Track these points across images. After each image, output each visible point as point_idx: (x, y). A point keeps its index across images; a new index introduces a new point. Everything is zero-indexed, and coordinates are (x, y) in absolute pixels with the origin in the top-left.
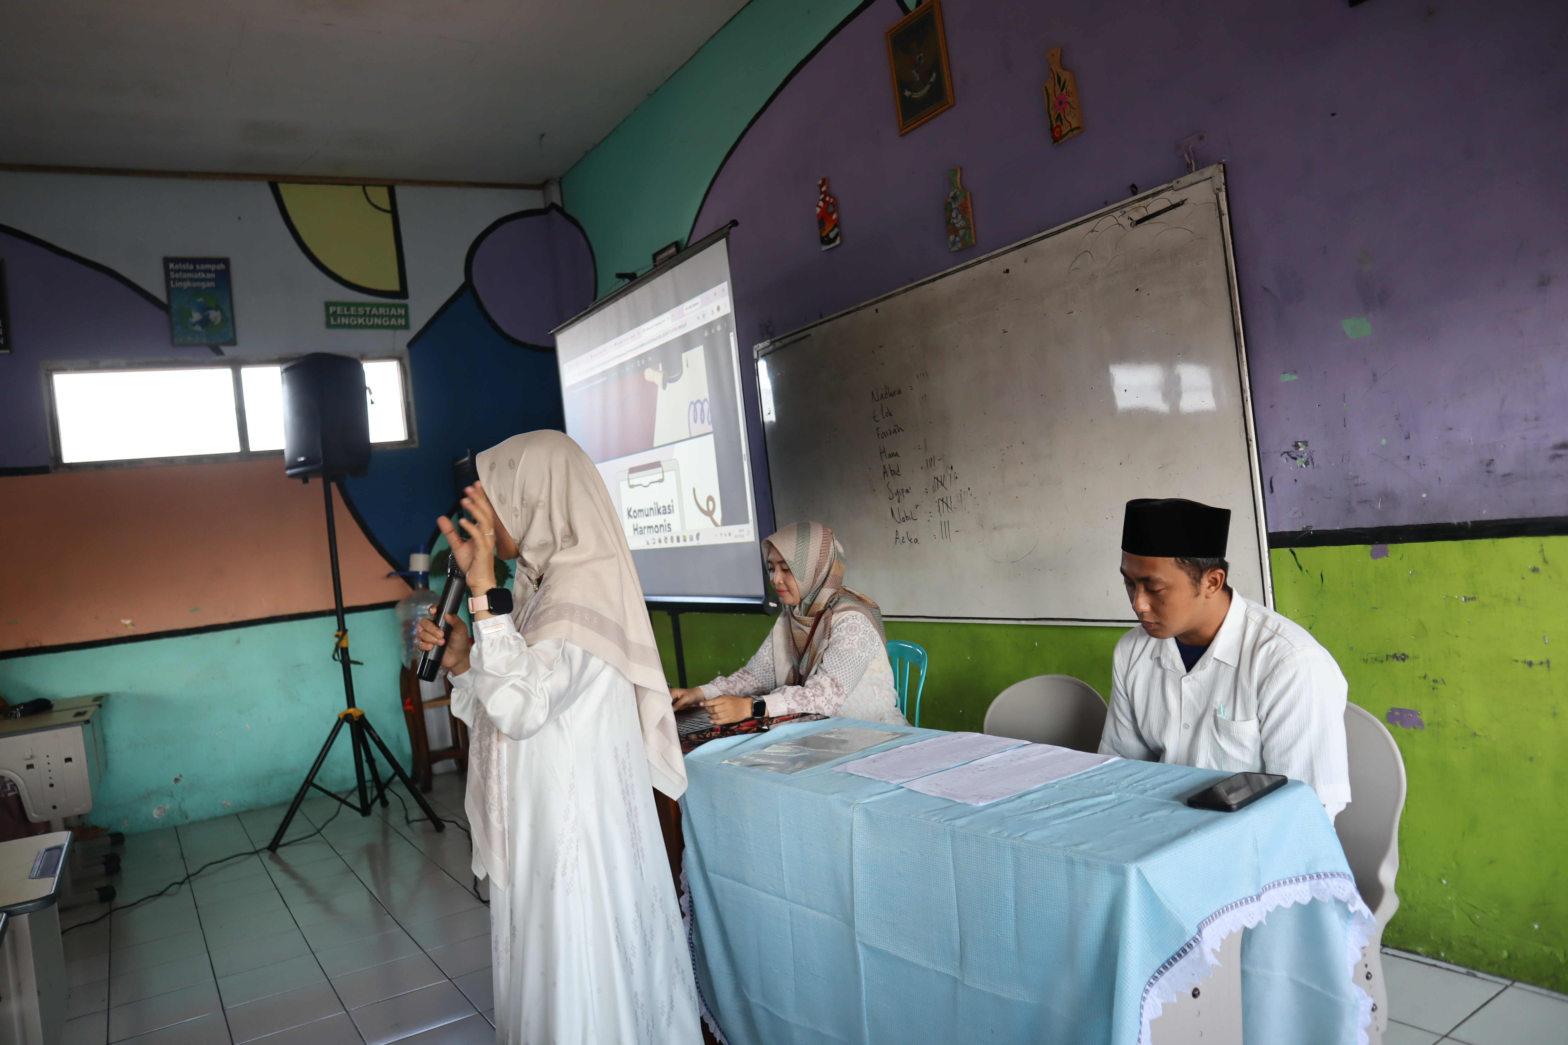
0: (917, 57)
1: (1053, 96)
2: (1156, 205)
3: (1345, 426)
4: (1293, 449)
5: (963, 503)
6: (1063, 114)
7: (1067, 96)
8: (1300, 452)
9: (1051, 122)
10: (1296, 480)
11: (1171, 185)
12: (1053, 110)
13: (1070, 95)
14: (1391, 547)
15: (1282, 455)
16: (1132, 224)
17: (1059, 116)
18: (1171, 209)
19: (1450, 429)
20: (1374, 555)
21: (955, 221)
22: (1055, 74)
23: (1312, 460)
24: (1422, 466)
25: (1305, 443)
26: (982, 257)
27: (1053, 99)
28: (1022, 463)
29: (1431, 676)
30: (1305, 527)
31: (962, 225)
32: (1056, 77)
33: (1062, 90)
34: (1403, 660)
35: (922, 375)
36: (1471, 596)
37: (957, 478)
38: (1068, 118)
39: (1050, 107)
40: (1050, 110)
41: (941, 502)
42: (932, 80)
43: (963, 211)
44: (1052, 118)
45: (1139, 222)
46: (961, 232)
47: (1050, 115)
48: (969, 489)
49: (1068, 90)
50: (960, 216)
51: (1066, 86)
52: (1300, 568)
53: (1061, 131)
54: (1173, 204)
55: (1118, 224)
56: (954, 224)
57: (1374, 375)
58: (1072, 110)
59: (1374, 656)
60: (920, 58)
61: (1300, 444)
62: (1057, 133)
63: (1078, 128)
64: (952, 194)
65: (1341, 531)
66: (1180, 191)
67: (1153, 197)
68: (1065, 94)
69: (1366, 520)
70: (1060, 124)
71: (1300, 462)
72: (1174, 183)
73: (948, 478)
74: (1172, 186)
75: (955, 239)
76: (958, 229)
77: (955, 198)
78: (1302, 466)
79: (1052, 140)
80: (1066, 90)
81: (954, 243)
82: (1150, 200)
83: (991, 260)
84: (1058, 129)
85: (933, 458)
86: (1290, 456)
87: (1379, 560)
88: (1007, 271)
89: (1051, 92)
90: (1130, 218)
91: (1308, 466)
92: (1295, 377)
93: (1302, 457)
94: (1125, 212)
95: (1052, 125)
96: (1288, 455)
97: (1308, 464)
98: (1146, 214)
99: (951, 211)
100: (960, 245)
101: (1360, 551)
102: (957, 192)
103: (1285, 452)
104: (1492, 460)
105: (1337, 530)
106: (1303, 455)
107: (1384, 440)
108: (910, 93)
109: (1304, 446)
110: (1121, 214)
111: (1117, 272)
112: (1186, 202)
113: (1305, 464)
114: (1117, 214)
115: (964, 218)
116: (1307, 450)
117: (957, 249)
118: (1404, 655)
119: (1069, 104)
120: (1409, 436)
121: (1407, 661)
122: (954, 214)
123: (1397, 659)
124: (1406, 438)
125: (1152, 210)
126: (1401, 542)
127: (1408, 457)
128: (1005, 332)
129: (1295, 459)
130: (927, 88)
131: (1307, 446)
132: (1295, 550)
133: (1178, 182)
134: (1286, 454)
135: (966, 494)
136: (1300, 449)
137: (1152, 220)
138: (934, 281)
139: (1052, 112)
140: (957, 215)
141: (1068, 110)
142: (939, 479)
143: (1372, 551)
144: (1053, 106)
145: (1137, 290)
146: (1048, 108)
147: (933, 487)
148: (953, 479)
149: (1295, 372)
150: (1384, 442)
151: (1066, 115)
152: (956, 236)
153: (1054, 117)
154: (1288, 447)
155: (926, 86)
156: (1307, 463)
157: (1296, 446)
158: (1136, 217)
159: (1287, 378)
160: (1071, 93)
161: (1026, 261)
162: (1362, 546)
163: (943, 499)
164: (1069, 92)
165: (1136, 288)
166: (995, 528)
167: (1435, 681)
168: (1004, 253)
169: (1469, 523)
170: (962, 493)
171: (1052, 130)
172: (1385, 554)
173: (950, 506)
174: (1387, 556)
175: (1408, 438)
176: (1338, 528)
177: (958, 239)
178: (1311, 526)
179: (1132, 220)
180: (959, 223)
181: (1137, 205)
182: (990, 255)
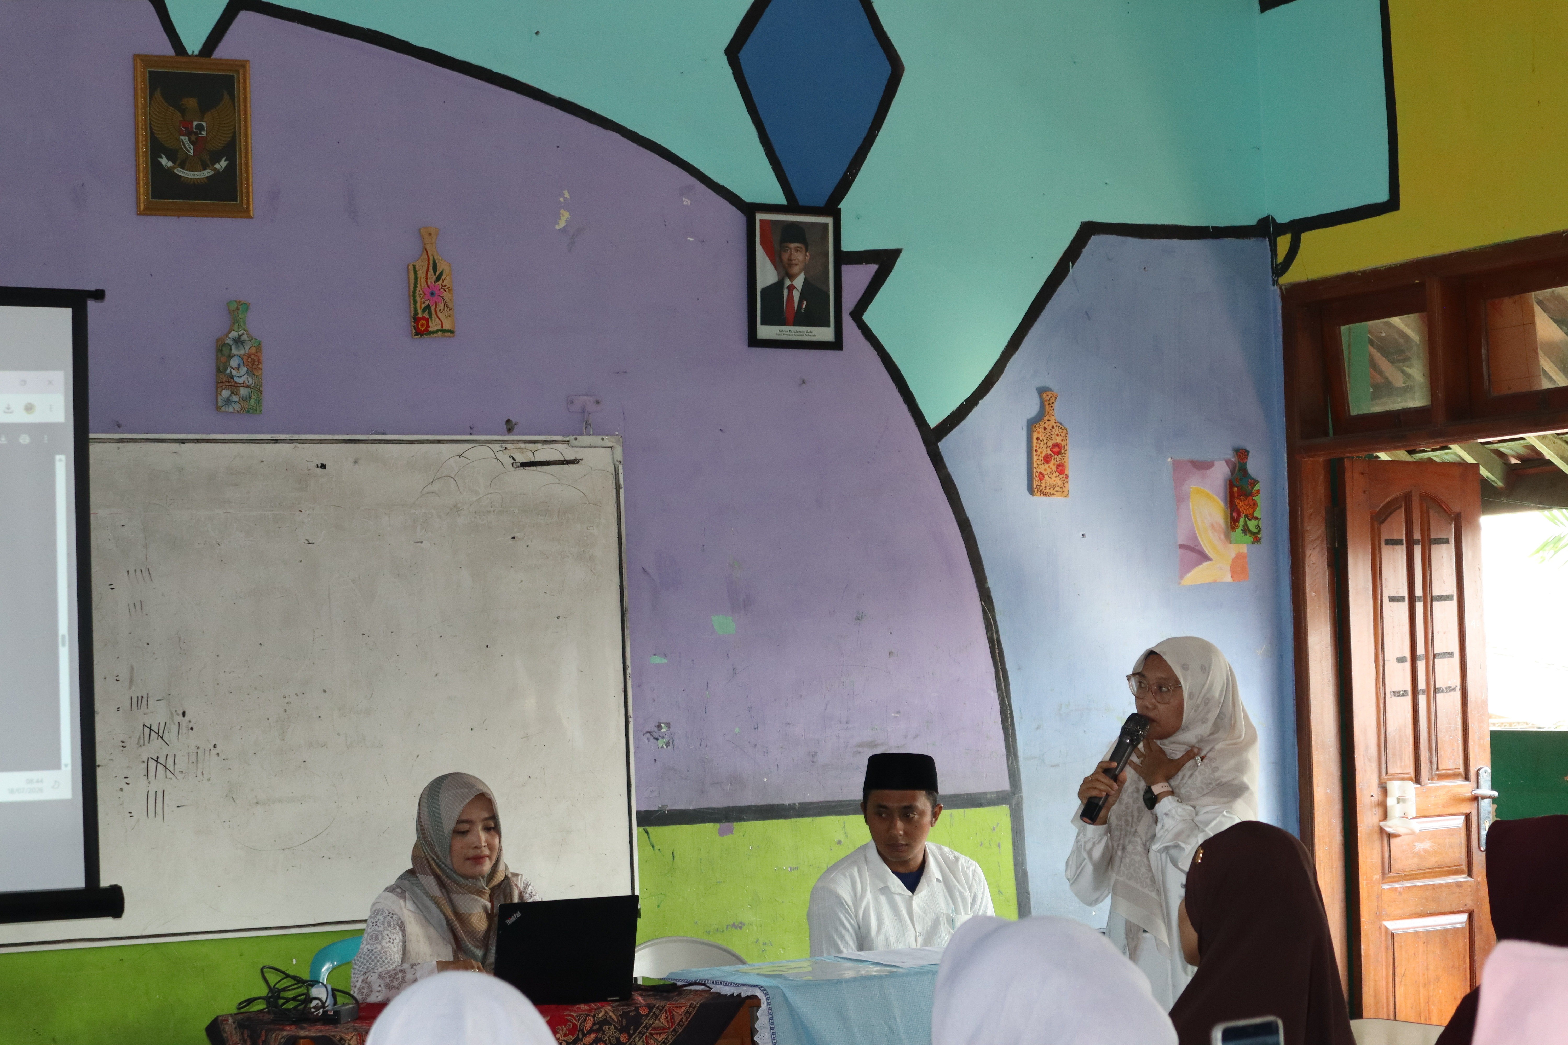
0: (195, 123)
1: (423, 280)
2: (544, 453)
3: (706, 713)
4: (656, 729)
5: (200, 765)
6: (434, 307)
7: (442, 290)
8: (662, 733)
9: (416, 310)
10: (655, 760)
11: (567, 439)
12: (420, 297)
13: (447, 290)
14: (736, 825)
15: (644, 734)
16: (514, 465)
17: (428, 307)
18: (564, 464)
19: (789, 724)
20: (722, 833)
21: (234, 373)
22: (431, 258)
23: (673, 741)
24: (765, 754)
25: (668, 725)
26: (282, 437)
27: (422, 284)
28: (319, 717)
29: (761, 940)
30: (660, 806)
31: (247, 382)
32: (431, 262)
33: (438, 279)
34: (741, 928)
35: (138, 572)
36: (795, 866)
37: (192, 729)
38: (440, 315)
39: (417, 292)
40: (417, 295)
41: (152, 764)
42: (217, 166)
43: (253, 364)
44: (418, 305)
45: (524, 465)
46: (243, 391)
47: (415, 302)
48: (215, 746)
49: (444, 284)
50: (244, 370)
51: (443, 277)
52: (653, 847)
53: (428, 326)
54: (567, 459)
55: (496, 458)
56: (232, 377)
57: (734, 669)
58: (446, 308)
59: (716, 927)
60: (200, 128)
61: (662, 725)
62: (422, 325)
63: (452, 332)
64: (234, 334)
65: (694, 810)
66: (576, 449)
67: (543, 444)
68: (441, 287)
69: (716, 800)
70: (427, 317)
71: (661, 742)
72: (571, 438)
73: (174, 729)
74: (569, 441)
75: (230, 396)
76: (239, 385)
77: (238, 341)
78: (662, 747)
79: (414, 331)
80: (443, 282)
81: (228, 402)
82: (539, 446)
83: (295, 444)
84: (424, 322)
85: (145, 696)
86: (652, 736)
87: (725, 837)
88: (323, 466)
89: (421, 274)
90: (512, 456)
91: (669, 747)
92: (664, 661)
93: (663, 738)
94: (506, 448)
95: (416, 314)
96: (650, 735)
97: (669, 745)
98: (533, 460)
99: (230, 357)
100: (237, 407)
101: (710, 829)
102: (243, 334)
103: (647, 732)
104: (817, 753)
105: (690, 810)
106: (665, 736)
107: (737, 729)
108: (170, 164)
109: (667, 728)
110: (501, 449)
111: (489, 512)
112: (581, 462)
113: (666, 745)
114: (496, 447)
115: (251, 372)
116: (669, 732)
117: (231, 410)
118: (741, 923)
119: (444, 300)
120: (757, 727)
121: (744, 928)
122: (234, 363)
123: (736, 928)
124: (755, 729)
125: (539, 457)
126: (745, 820)
127: (756, 745)
128: (310, 543)
129: (657, 739)
130: (207, 173)
131: (669, 728)
132: (649, 829)
133: (576, 439)
134: (649, 734)
135: (207, 752)
136: (662, 731)
137: (539, 468)
138: (183, 443)
139: (418, 299)
140: (239, 365)
141: (441, 306)
142: (155, 728)
143: (720, 829)
144: (421, 293)
145: (514, 538)
146: (414, 292)
147: (139, 739)
148: (184, 729)
149: (665, 655)
150: (737, 730)
151: (438, 310)
152: (233, 393)
153: (420, 306)
154: (651, 726)
155: (204, 169)
156: (667, 744)
157: (659, 727)
158: (521, 458)
159: (657, 660)
160: (448, 288)
161: (356, 462)
162: (711, 825)
163: (158, 758)
164: (445, 286)
165: (513, 536)
166: (257, 803)
167: (765, 944)
168: (321, 442)
169: (797, 804)
170: (200, 751)
171: (416, 319)
172: (731, 831)
173: (171, 769)
174: (732, 834)
175: (756, 728)
176: (691, 808)
177: (235, 398)
178: (667, 806)
179: (515, 460)
180: (241, 377)
181: (522, 445)
182: (296, 437)
